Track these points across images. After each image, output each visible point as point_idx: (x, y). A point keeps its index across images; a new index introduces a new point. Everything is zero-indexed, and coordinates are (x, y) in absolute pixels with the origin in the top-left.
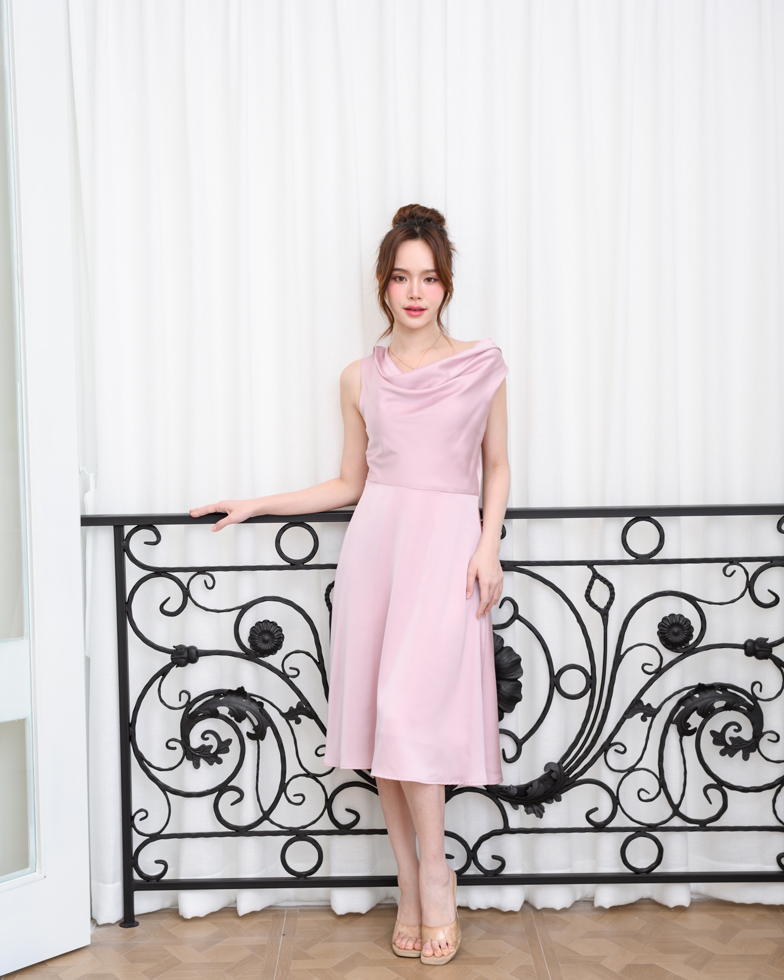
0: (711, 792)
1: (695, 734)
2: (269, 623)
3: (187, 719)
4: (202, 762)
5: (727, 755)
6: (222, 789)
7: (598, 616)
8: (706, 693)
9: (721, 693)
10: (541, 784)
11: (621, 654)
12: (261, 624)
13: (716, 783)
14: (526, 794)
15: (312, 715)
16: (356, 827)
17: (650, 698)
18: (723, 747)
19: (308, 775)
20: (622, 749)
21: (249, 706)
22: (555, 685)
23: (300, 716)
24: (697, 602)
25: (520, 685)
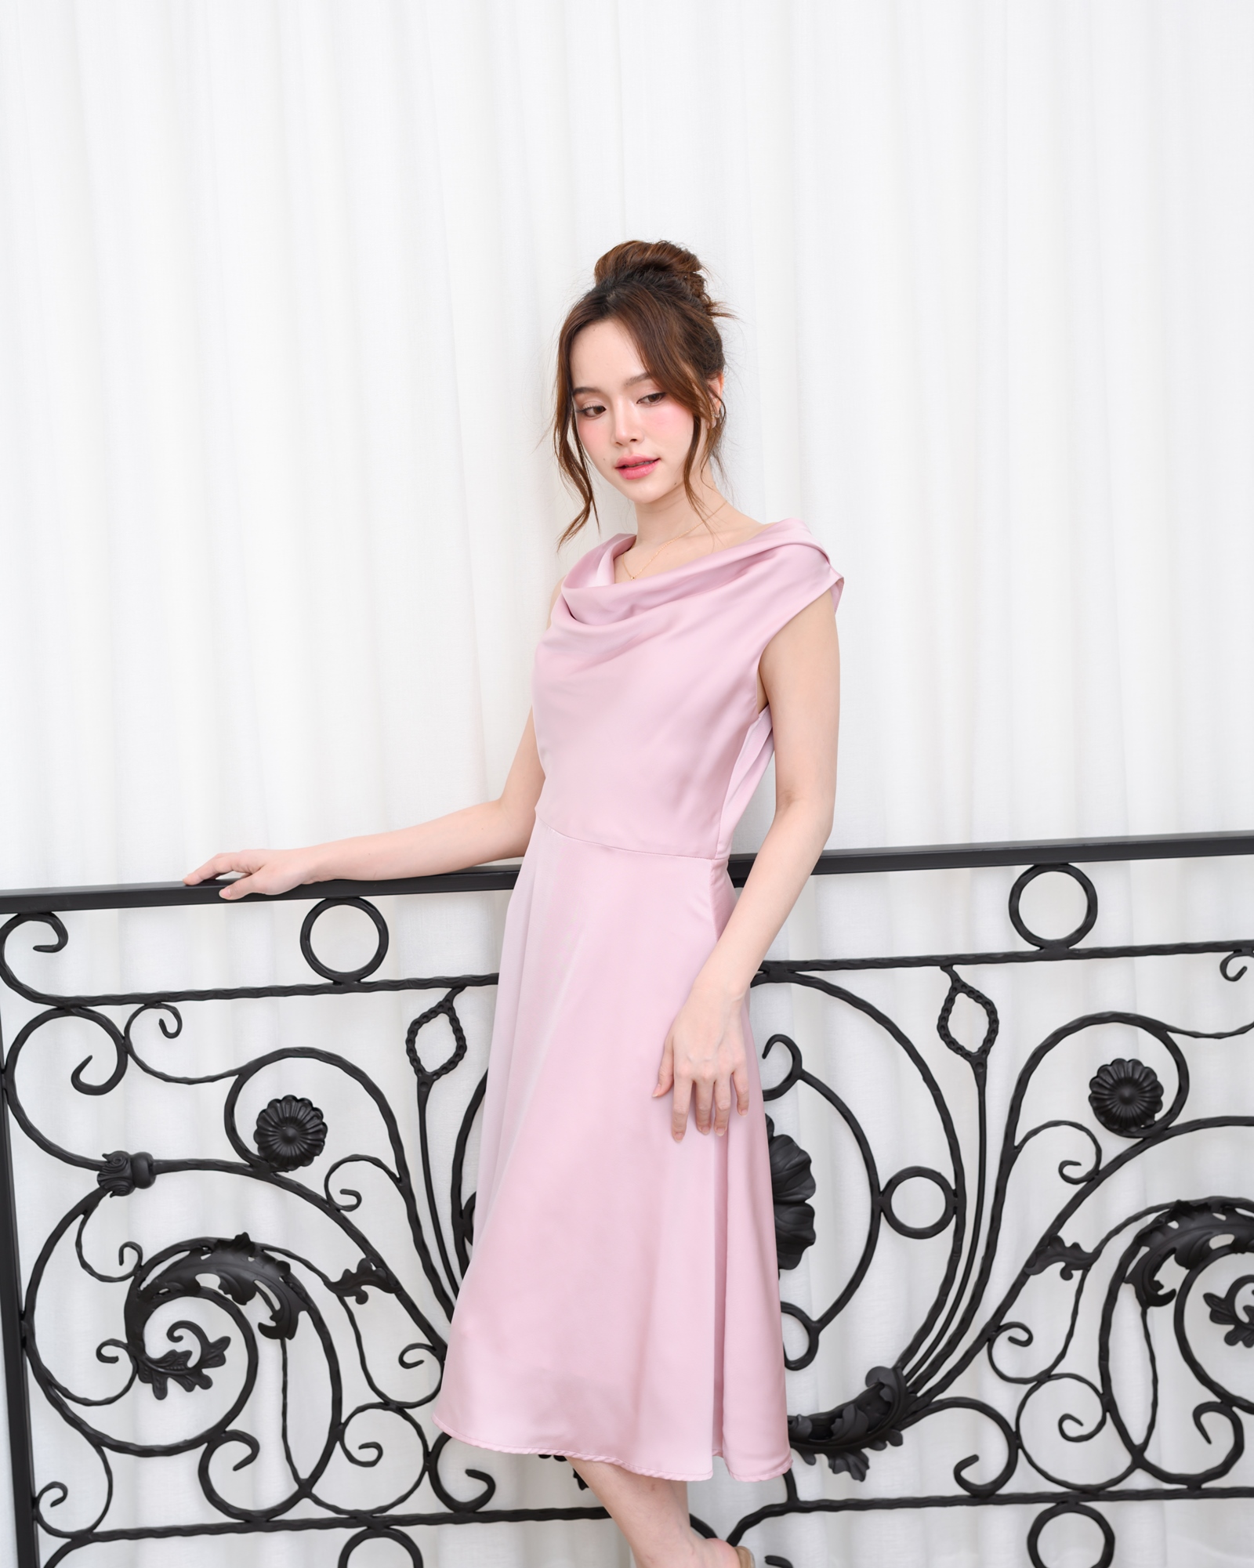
0: (1209, 1419)
1: (1172, 1304)
2: (294, 1103)
3: (137, 1300)
4: (172, 1385)
5: (1240, 1344)
6: (216, 1437)
7: (966, 1067)
8: (1193, 1219)
9: (1223, 1217)
10: (860, 1413)
11: (1017, 1143)
12: (278, 1105)
13: (1218, 1400)
14: (830, 1433)
15: (391, 1284)
16: (490, 1507)
17: (1078, 1233)
18: (1231, 1327)
19: (386, 1404)
20: (1022, 1336)
21: (262, 1271)
22: (882, 1210)
23: (365, 1288)
24: (1172, 1035)
25: (810, 1213)
